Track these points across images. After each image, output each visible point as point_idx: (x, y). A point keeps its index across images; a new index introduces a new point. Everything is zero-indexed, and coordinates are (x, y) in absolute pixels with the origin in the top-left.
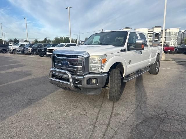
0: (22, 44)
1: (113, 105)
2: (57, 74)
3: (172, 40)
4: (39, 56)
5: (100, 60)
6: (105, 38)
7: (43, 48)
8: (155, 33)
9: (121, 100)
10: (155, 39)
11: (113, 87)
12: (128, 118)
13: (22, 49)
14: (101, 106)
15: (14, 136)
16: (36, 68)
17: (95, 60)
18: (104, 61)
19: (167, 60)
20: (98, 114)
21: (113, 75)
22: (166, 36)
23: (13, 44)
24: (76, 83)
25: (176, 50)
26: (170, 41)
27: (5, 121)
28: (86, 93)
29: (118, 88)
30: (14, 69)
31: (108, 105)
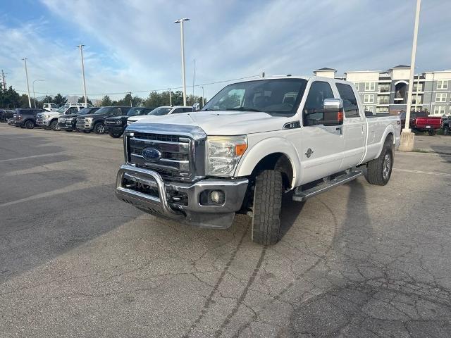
0: (70, 106)
1: (264, 253)
2: (135, 178)
3: (438, 99)
4: (108, 136)
5: (230, 148)
6: (256, 96)
7: (120, 117)
8: (396, 84)
9: (284, 244)
10: (395, 97)
11: (261, 213)
12: (291, 284)
13: (71, 119)
14: (234, 255)
15: (25, 315)
16: (99, 165)
17: (219, 148)
18: (240, 150)
19: (418, 151)
20: (223, 274)
21: (265, 183)
22: (423, 90)
23: (52, 106)
24: (175, 201)
25: (446, 125)
26: (433, 104)
27: (10, 282)
28: (197, 224)
29: (274, 214)
30: (47, 166)
31: (250, 254)
